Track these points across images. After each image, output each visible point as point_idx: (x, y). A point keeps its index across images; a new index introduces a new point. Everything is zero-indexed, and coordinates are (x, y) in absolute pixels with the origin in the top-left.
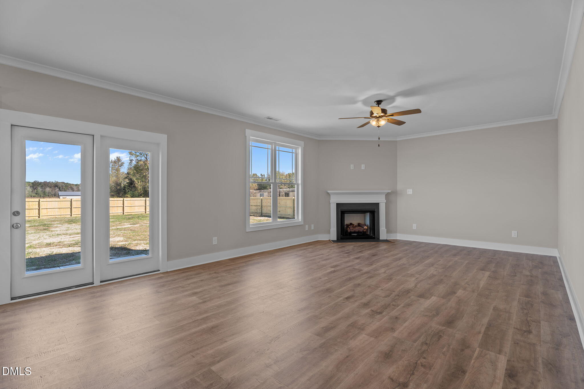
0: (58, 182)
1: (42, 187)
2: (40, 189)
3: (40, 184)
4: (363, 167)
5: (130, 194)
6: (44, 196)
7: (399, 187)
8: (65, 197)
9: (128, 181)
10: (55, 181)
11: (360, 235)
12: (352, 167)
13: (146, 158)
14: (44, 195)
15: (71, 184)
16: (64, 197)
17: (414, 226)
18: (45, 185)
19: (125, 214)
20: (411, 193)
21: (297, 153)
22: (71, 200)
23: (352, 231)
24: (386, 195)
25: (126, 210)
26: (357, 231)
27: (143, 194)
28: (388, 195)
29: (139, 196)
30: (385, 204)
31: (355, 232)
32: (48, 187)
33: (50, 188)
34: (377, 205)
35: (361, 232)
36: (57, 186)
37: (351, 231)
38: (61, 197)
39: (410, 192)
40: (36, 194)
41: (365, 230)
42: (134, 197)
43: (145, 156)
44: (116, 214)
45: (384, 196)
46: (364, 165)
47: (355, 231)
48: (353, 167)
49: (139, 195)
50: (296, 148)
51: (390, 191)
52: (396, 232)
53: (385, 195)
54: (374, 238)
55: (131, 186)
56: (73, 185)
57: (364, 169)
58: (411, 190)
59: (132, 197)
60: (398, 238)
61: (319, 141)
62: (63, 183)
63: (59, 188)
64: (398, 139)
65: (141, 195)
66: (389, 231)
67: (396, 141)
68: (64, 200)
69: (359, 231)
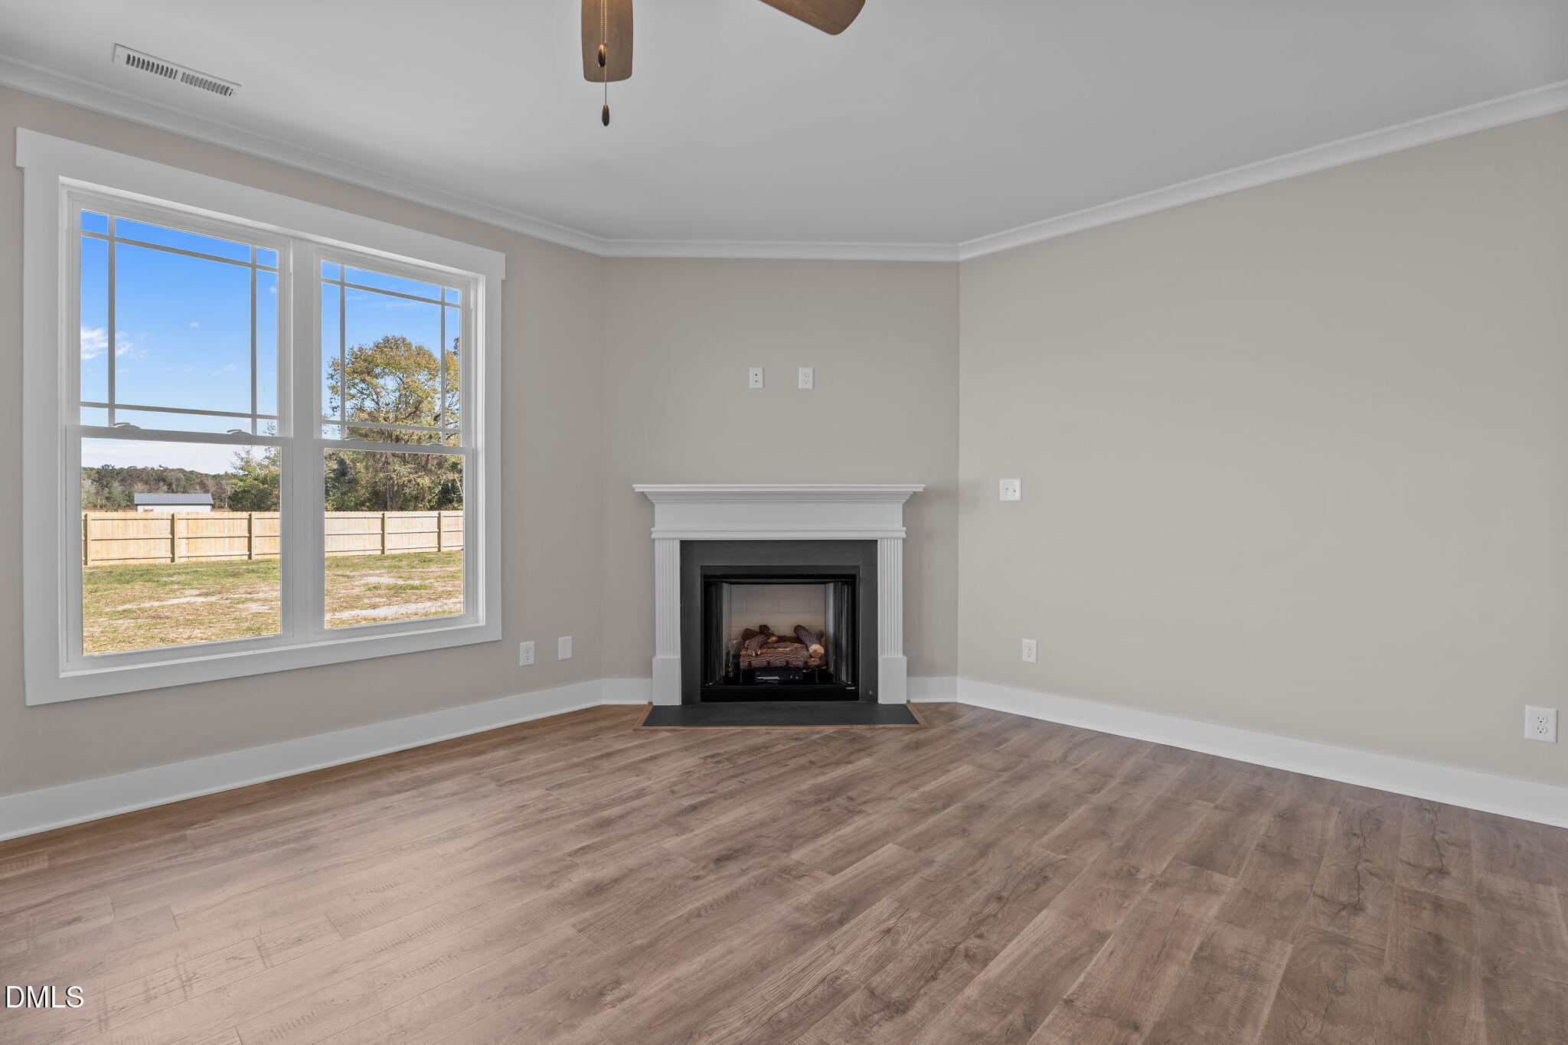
0: (166, 469)
1: (123, 480)
2: (117, 487)
3: (118, 474)
4: (805, 378)
5: (332, 500)
6: (128, 505)
7: (966, 471)
8: (150, 507)
9: (335, 467)
10: (160, 466)
11: (793, 682)
12: (755, 377)
13: (377, 403)
14: (129, 503)
15: (201, 474)
16: (146, 508)
17: (1029, 650)
18: (130, 476)
19: (254, 557)
20: (1017, 496)
21: (472, 307)
22: (173, 516)
23: (756, 663)
24: (905, 506)
25: (258, 546)
26: (779, 662)
27: (369, 500)
28: (913, 503)
29: (356, 508)
30: (900, 542)
31: (769, 669)
32: (141, 480)
33: (146, 483)
34: (868, 548)
35: (797, 669)
36: (164, 480)
37: (750, 663)
38: (140, 508)
39: (1011, 490)
40: (108, 499)
41: (814, 662)
42: (344, 510)
43: (375, 397)
44: (228, 558)
45: (896, 511)
46: (810, 371)
47: (769, 662)
48: (760, 377)
49: (356, 504)
50: (467, 285)
51: (919, 488)
52: (952, 670)
53: (900, 507)
54: (854, 696)
55: (342, 479)
56: (207, 475)
57: (810, 386)
58: (1017, 483)
59: (337, 509)
60: (960, 699)
61: (605, 261)
62: (181, 470)
63: (170, 485)
64: (964, 256)
65: (362, 504)
66: (916, 667)
67: (956, 266)
68: (145, 516)
69: (787, 662)
